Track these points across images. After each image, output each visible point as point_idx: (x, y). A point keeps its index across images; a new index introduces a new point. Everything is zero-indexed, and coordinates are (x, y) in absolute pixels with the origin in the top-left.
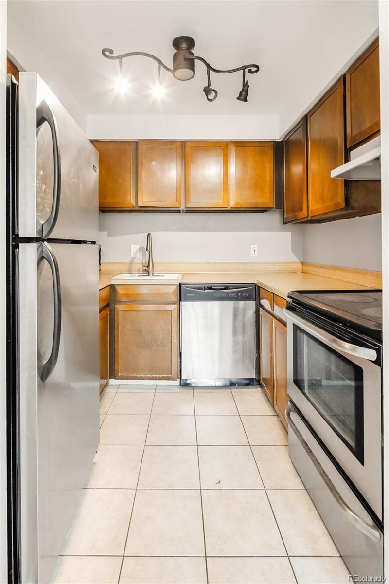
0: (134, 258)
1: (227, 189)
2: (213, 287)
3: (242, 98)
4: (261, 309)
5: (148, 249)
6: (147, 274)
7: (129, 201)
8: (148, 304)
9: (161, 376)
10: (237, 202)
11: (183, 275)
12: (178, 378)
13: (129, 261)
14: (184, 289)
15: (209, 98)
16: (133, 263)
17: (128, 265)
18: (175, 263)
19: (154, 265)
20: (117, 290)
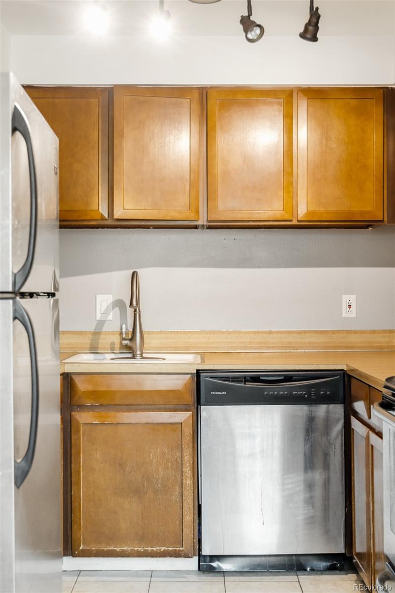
0: (101, 323)
1: (290, 184)
2: (261, 378)
3: (309, 36)
4: (353, 420)
5: (134, 302)
6: (130, 355)
7: (96, 208)
8: (136, 411)
9: (163, 549)
10: (310, 209)
11: (203, 356)
12: (194, 555)
13: (92, 328)
14: (206, 381)
15: (250, 36)
16: (99, 333)
17: (91, 336)
18: (185, 333)
19: (145, 336)
20: (75, 383)
